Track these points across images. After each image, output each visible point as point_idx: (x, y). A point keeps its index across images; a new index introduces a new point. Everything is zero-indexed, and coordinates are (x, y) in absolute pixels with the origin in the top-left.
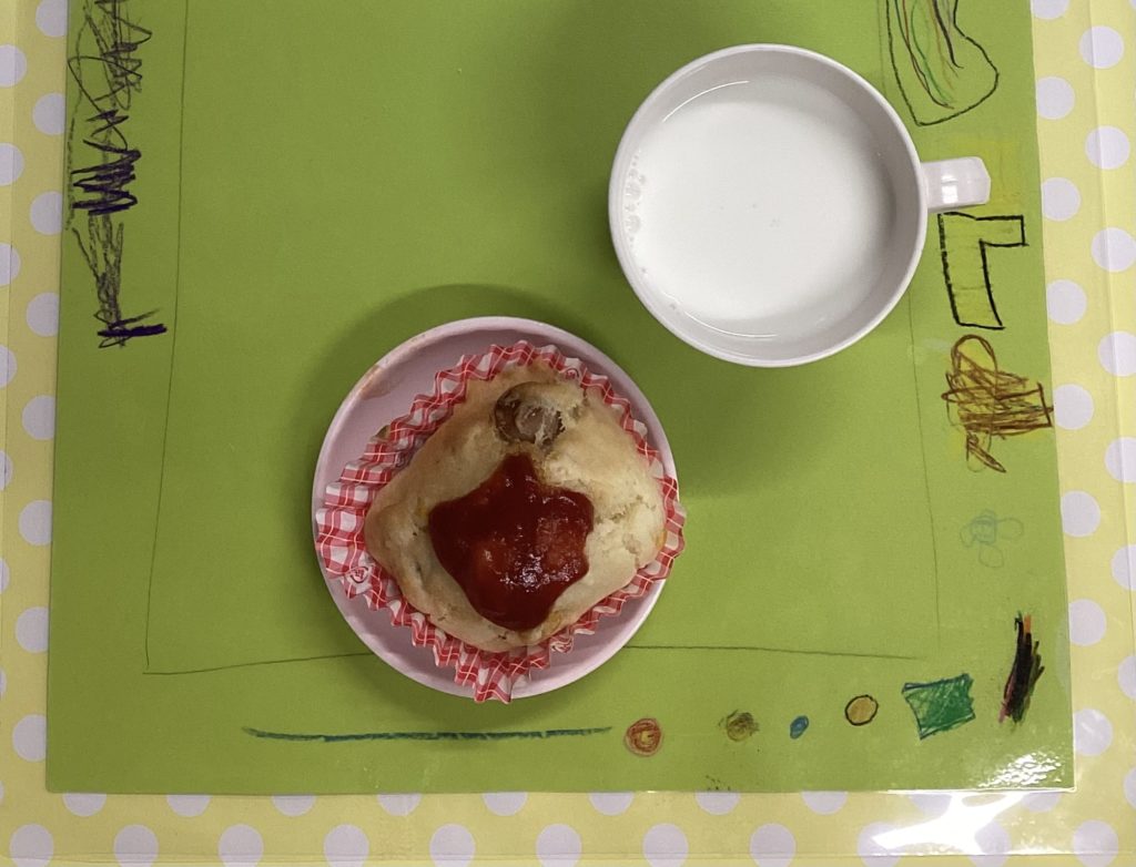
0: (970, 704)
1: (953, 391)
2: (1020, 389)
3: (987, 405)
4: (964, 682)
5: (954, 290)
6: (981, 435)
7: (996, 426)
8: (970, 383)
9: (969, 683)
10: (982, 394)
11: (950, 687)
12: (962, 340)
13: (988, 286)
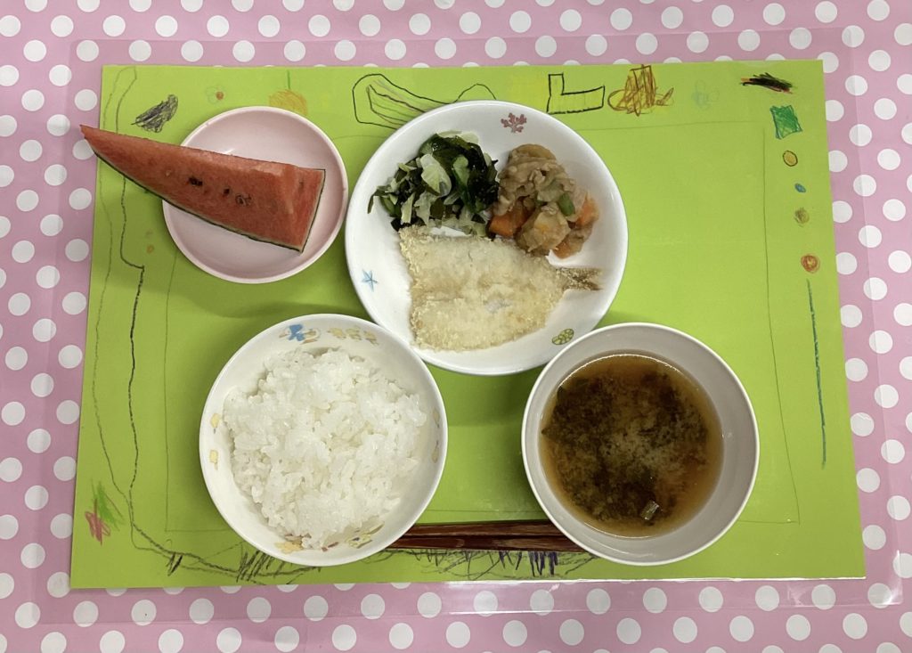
0: (785, 108)
1: (635, 111)
2: (633, 79)
3: (642, 95)
4: (774, 110)
5: (586, 108)
6: (656, 99)
7: (651, 91)
8: (631, 103)
9: (775, 108)
10: (636, 97)
11: (776, 116)
12: (611, 106)
13: (583, 92)
